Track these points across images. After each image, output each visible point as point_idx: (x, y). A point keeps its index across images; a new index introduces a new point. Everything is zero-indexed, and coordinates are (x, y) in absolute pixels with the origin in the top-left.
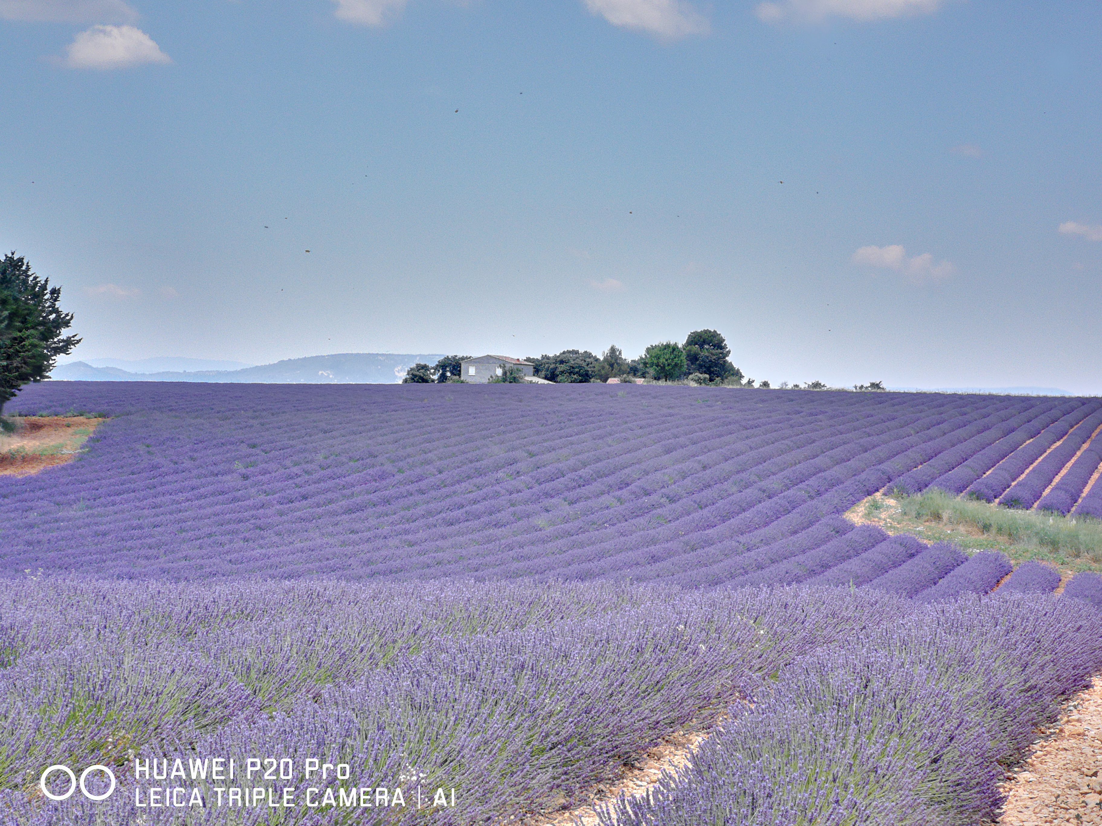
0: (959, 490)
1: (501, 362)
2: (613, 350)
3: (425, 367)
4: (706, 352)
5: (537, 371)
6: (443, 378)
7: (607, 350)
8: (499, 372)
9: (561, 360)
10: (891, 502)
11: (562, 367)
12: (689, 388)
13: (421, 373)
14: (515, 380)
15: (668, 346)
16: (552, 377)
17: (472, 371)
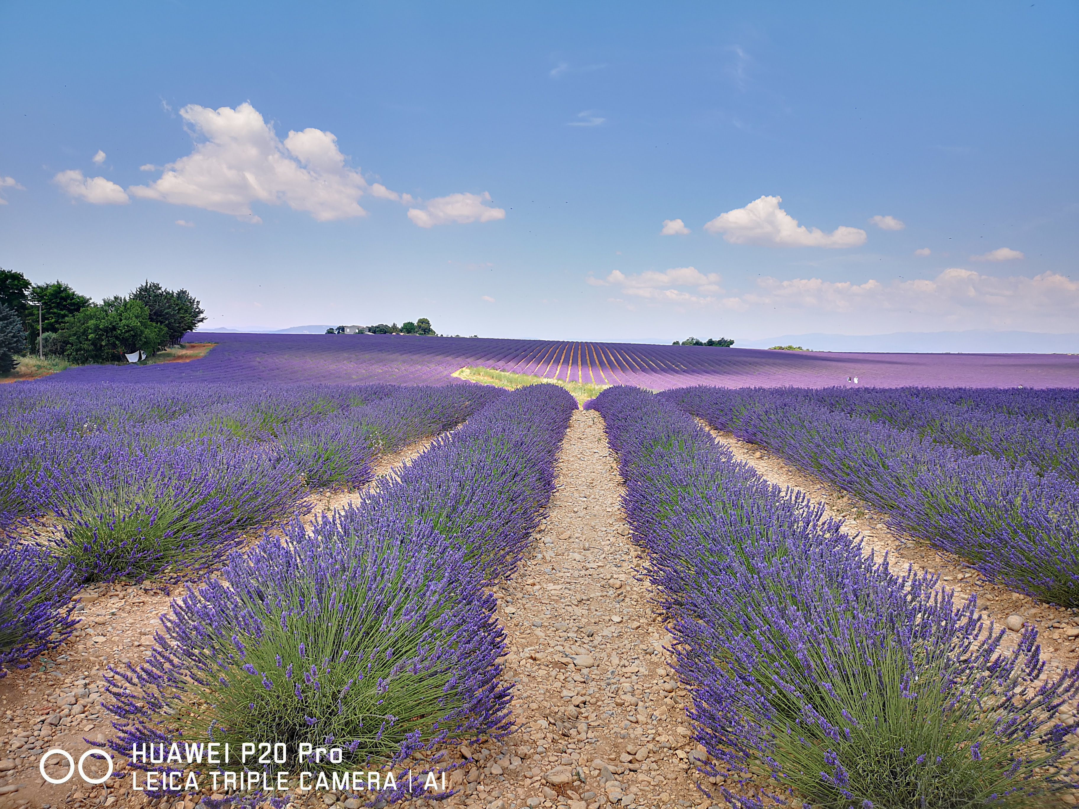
0: (489, 367)
1: (358, 327)
2: (394, 324)
3: (333, 329)
4: (424, 325)
5: (369, 331)
6: (339, 332)
7: (392, 324)
8: (357, 331)
9: (377, 327)
10: (468, 370)
11: (378, 329)
12: (416, 336)
13: (331, 331)
14: (362, 333)
15: (409, 323)
16: (374, 332)
17: (348, 330)
